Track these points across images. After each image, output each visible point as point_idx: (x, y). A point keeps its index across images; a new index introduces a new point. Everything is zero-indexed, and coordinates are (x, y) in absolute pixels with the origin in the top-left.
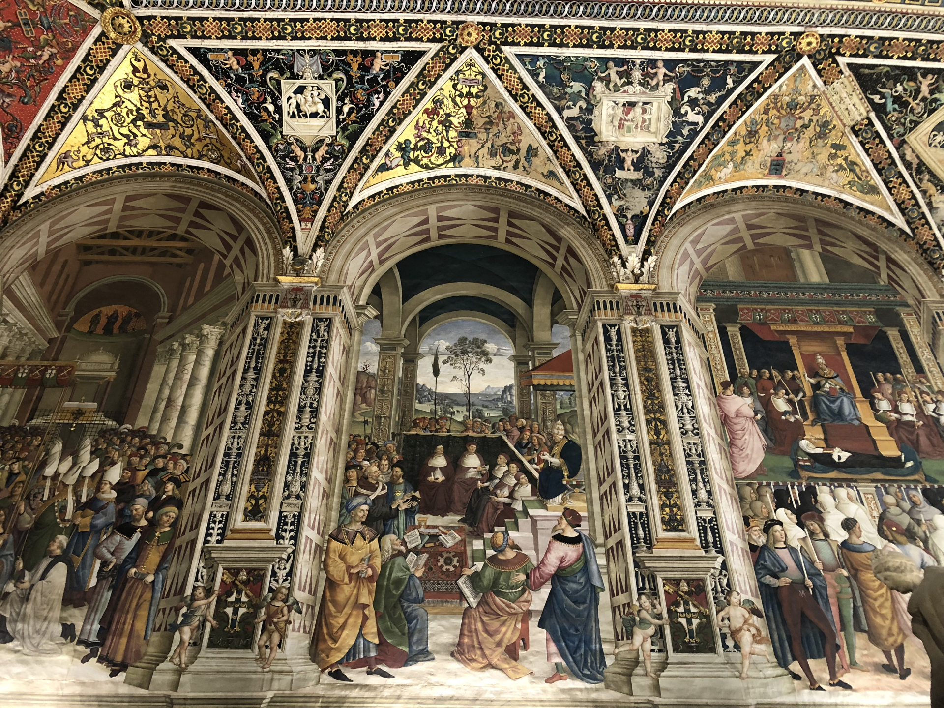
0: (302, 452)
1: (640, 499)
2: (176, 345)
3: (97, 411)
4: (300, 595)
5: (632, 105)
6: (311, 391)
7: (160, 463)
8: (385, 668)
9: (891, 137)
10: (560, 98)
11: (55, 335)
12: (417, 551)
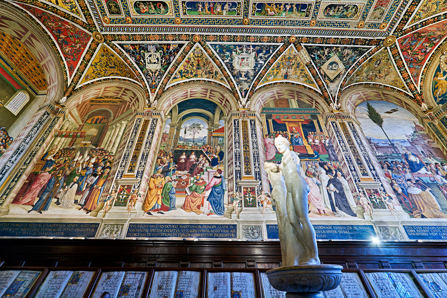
0: (145, 154)
1: (239, 166)
2: (114, 126)
3: (91, 144)
4: (141, 192)
5: (244, 58)
6: (150, 138)
7: (106, 157)
8: (162, 211)
9: (317, 67)
10: (223, 57)
11: (81, 124)
12: (175, 181)
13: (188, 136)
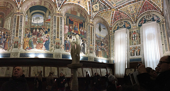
0: (21, 30)
4: (22, 43)
7: (7, 31)
13: (35, 22)
